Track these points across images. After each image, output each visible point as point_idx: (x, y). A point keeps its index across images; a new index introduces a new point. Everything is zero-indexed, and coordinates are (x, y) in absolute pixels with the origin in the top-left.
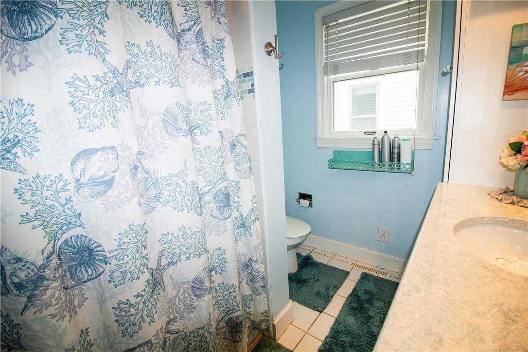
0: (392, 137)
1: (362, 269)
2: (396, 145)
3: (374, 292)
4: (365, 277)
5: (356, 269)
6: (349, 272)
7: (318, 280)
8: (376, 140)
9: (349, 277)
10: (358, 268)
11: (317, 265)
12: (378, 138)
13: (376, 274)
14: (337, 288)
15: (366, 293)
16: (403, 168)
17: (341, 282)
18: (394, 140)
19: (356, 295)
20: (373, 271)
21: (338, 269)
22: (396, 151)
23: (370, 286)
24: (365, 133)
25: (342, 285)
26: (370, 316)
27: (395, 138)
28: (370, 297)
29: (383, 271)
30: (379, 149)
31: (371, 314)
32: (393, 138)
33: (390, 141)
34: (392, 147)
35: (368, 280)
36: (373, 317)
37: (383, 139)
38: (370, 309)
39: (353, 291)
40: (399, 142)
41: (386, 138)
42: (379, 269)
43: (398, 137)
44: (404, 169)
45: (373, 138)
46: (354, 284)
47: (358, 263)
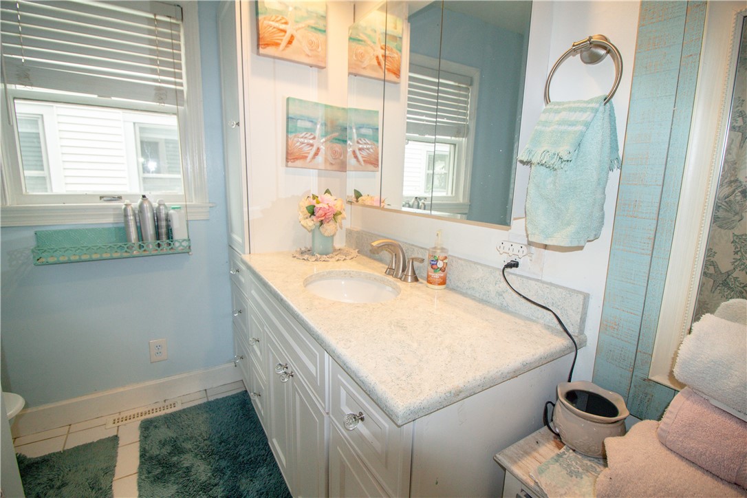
0: (155, 205)
1: (136, 419)
2: (163, 216)
3: (174, 435)
4: (147, 427)
5: (125, 425)
6: (116, 436)
7: (64, 485)
8: (129, 209)
9: (121, 443)
10: (128, 421)
11: (45, 461)
12: (132, 206)
13: (162, 413)
14: (109, 471)
15: (164, 445)
16: (179, 246)
17: (113, 458)
18: (158, 208)
19: (151, 458)
20: (155, 411)
21: (92, 443)
22: (163, 223)
23: (164, 433)
24: (101, 197)
25: (116, 461)
26: (187, 468)
27: (160, 205)
28: (172, 446)
29: (168, 403)
30: (136, 222)
31: (186, 464)
32: (157, 205)
33: (153, 210)
34: (157, 219)
35: (156, 427)
36: (192, 465)
37: (141, 206)
38: (181, 459)
39: (142, 456)
40: (166, 211)
41: (146, 205)
42: (161, 404)
43: (164, 205)
44: (181, 247)
45: (124, 207)
46: (138, 445)
47: (123, 415)
